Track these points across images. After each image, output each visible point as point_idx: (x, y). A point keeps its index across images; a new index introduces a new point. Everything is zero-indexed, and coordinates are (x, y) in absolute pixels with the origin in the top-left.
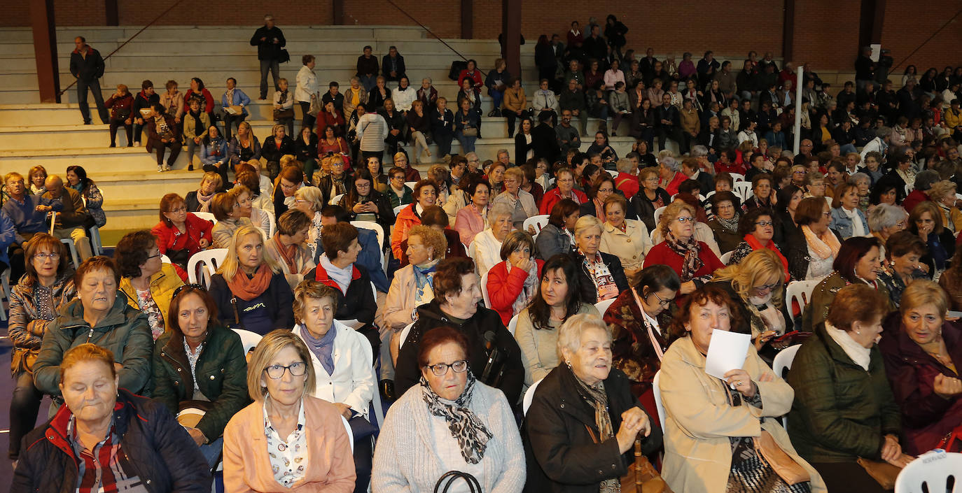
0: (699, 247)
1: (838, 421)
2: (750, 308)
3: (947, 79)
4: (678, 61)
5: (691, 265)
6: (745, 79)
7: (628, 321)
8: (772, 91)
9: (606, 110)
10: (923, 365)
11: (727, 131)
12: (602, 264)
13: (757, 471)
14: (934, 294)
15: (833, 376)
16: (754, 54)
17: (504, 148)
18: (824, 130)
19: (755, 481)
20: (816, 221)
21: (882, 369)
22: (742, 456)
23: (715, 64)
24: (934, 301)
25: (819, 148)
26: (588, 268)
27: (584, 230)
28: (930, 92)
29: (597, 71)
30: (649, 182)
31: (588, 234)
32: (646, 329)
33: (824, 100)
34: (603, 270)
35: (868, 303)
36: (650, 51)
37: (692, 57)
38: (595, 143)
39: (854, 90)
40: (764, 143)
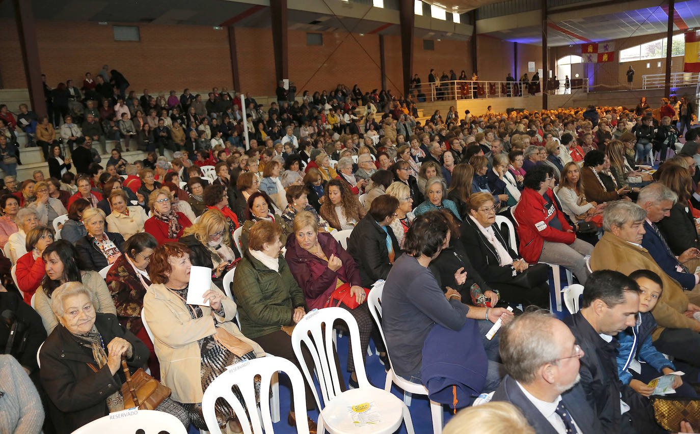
0: (177, 216)
1: (266, 307)
2: (210, 249)
3: (325, 98)
4: (167, 97)
5: (174, 228)
6: (212, 105)
7: (124, 277)
8: (229, 111)
9: (118, 134)
10: (310, 261)
11: (203, 140)
12: (108, 241)
13: (220, 356)
14: (309, 219)
15: (258, 280)
16: (216, 89)
17: (39, 169)
18: (263, 133)
19: (220, 362)
20: (250, 187)
21: (287, 268)
22: (207, 347)
23: (191, 96)
24: (310, 223)
25: (262, 143)
26: (98, 245)
27: (90, 219)
28: (318, 105)
29: (109, 107)
30: (148, 179)
31: (93, 221)
32: (139, 279)
33: (261, 115)
34: (109, 245)
35: (269, 231)
36: (146, 91)
37: (176, 93)
38: (112, 158)
39: (278, 108)
40: (229, 144)
